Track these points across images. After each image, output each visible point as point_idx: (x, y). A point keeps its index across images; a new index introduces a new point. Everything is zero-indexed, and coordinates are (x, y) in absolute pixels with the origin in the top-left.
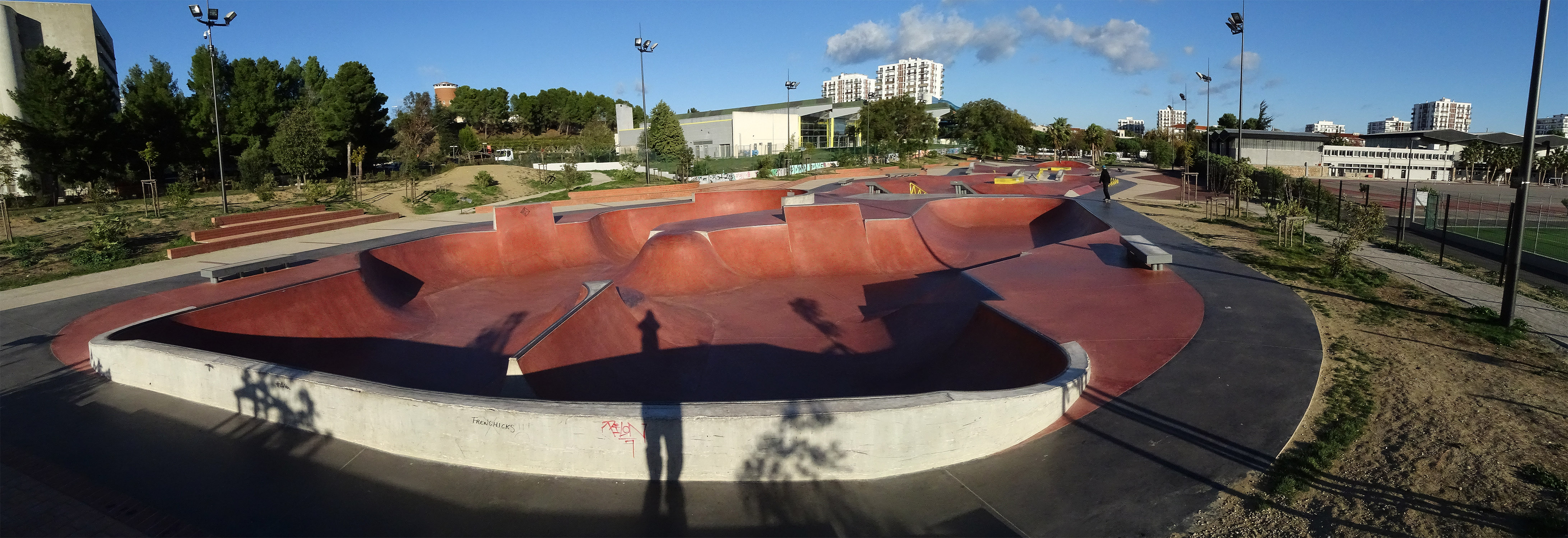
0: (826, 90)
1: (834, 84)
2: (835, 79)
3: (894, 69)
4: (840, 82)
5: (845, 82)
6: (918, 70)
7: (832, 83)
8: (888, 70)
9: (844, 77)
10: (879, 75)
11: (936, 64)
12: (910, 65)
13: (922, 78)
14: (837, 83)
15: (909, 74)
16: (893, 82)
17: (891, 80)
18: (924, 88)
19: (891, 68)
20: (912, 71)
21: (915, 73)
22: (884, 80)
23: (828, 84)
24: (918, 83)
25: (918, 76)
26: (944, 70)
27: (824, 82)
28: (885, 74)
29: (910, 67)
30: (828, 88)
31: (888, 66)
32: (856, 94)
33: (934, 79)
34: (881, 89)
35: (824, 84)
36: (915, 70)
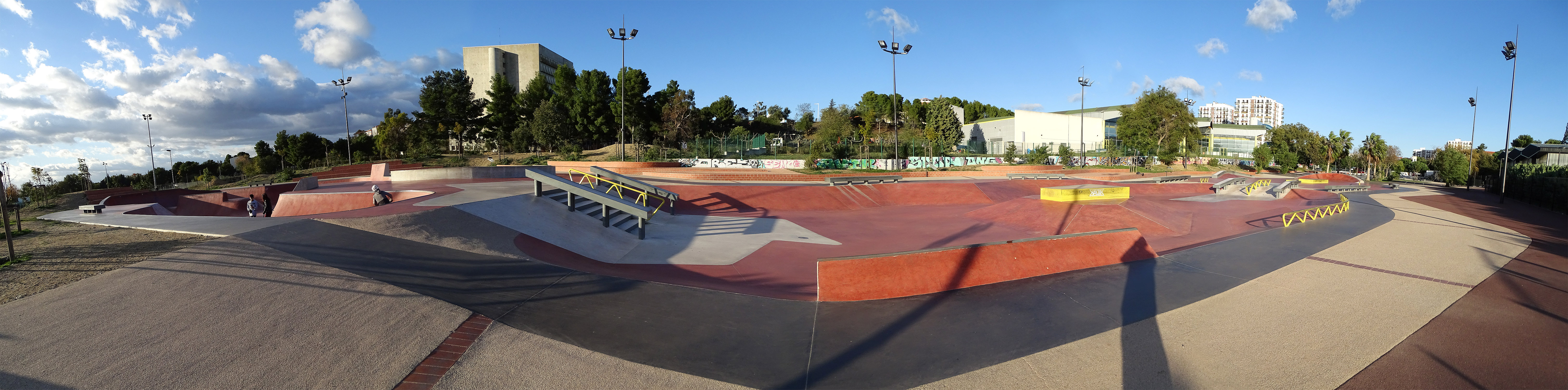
0: (1201, 113)
1: (1208, 110)
2: (1209, 106)
3: (1247, 102)
4: (1212, 109)
5: (1216, 109)
6: (1265, 106)
7: (1206, 108)
8: (1244, 102)
9: (1216, 106)
10: (1237, 106)
11: (1278, 103)
12: (1258, 101)
13: (1267, 112)
14: (1210, 109)
15: (1258, 107)
16: (1247, 112)
17: (1245, 110)
18: (1269, 120)
19: (1246, 101)
20: (1260, 106)
21: (1262, 107)
22: (1241, 110)
23: (1203, 109)
24: (1264, 115)
25: (1265, 110)
26: (1284, 109)
27: (1200, 107)
28: (1241, 105)
29: (1258, 102)
30: (1203, 112)
31: (1243, 99)
32: (1224, 116)
33: (1276, 114)
34: (1238, 116)
35: (1200, 109)
36: (1262, 105)
